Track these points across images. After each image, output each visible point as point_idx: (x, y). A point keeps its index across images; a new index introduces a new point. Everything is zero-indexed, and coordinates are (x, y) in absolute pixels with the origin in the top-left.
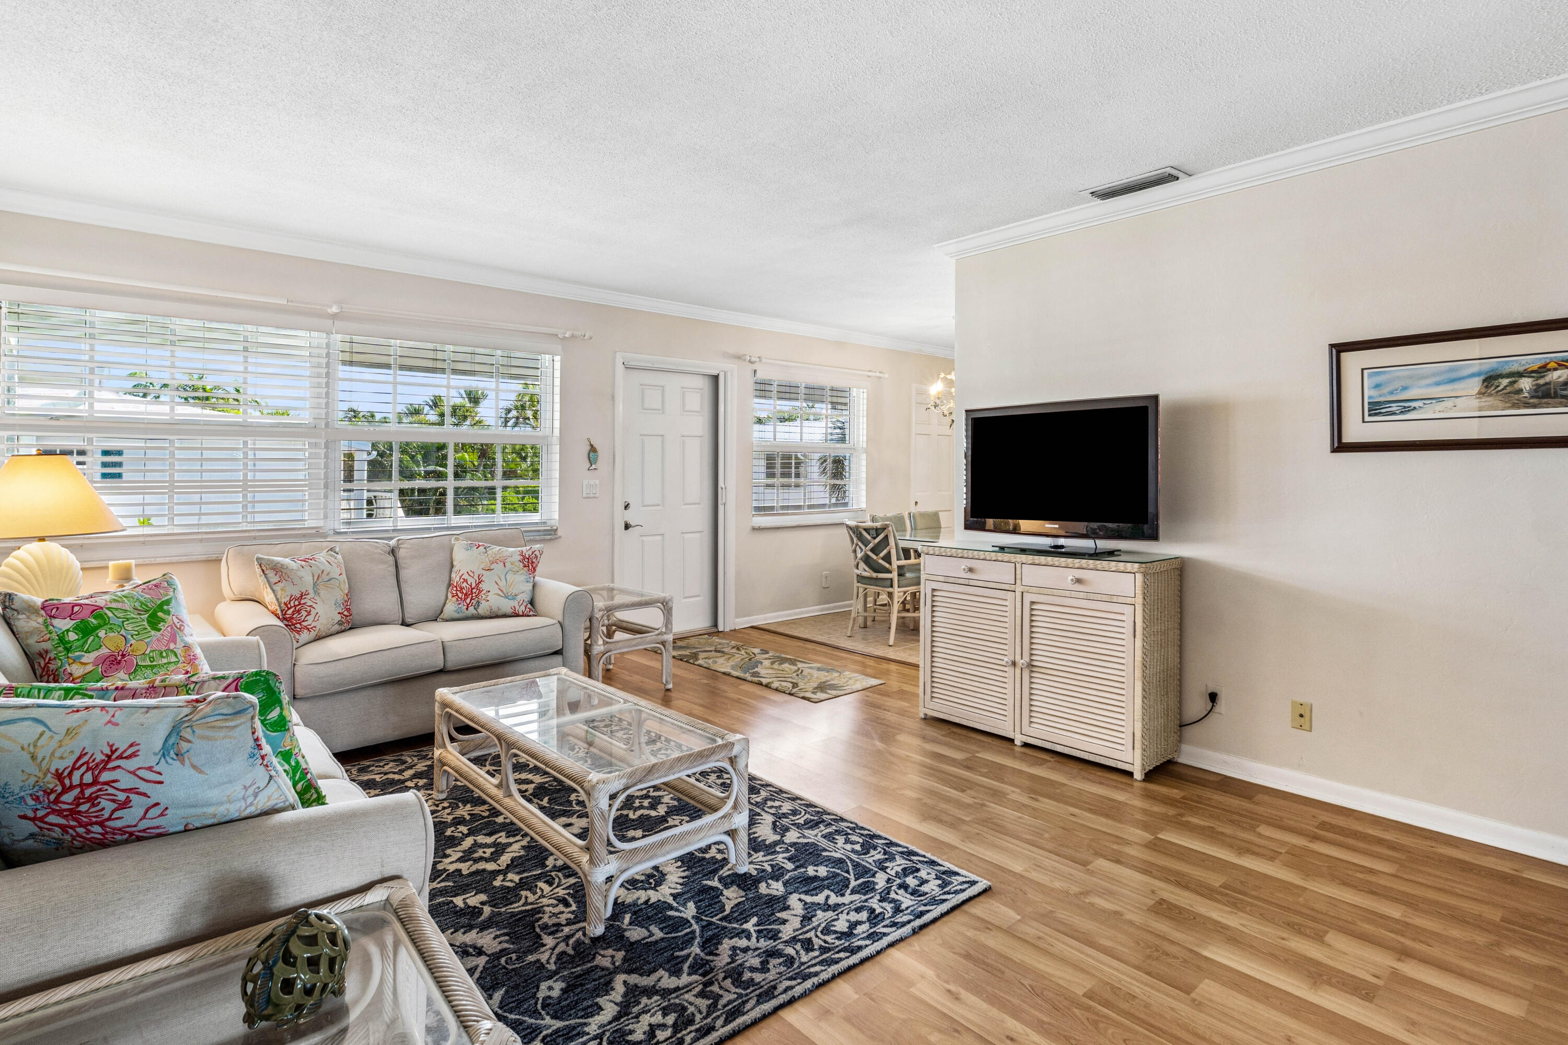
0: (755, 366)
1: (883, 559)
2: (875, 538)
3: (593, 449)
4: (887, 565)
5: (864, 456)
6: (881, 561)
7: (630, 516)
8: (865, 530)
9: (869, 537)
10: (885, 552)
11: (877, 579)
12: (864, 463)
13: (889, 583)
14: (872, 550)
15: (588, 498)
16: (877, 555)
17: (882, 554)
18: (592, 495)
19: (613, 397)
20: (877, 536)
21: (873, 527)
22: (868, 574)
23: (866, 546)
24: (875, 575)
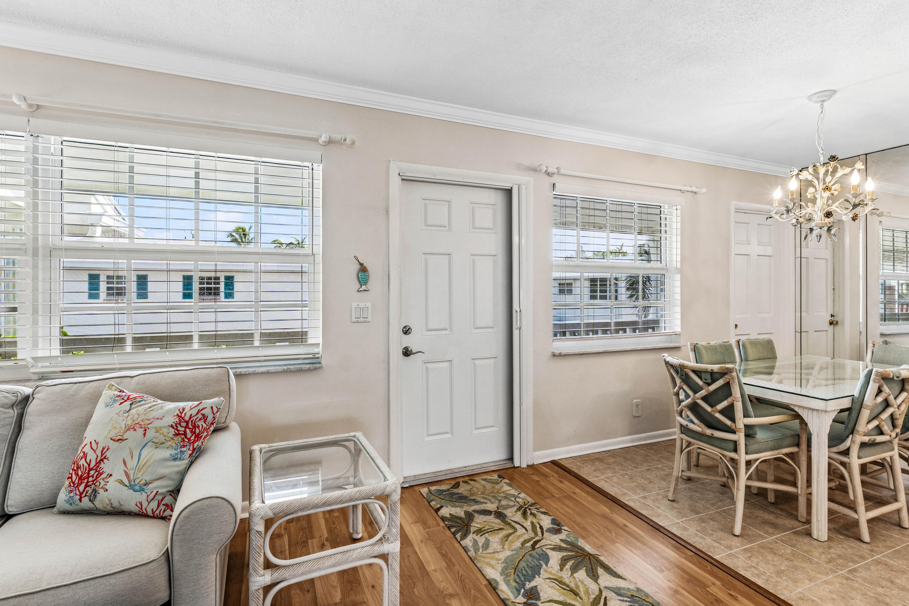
0: (555, 179)
1: (721, 412)
2: (709, 384)
3: (363, 269)
4: (728, 422)
5: (678, 277)
6: (718, 415)
7: (408, 341)
8: (694, 371)
9: (700, 383)
10: (725, 404)
11: (712, 437)
12: (678, 284)
13: (731, 446)
14: (704, 399)
15: (358, 322)
16: (712, 406)
17: (720, 407)
18: (361, 320)
19: (387, 211)
20: (714, 381)
21: (707, 369)
22: (699, 429)
23: (695, 392)
24: (709, 432)
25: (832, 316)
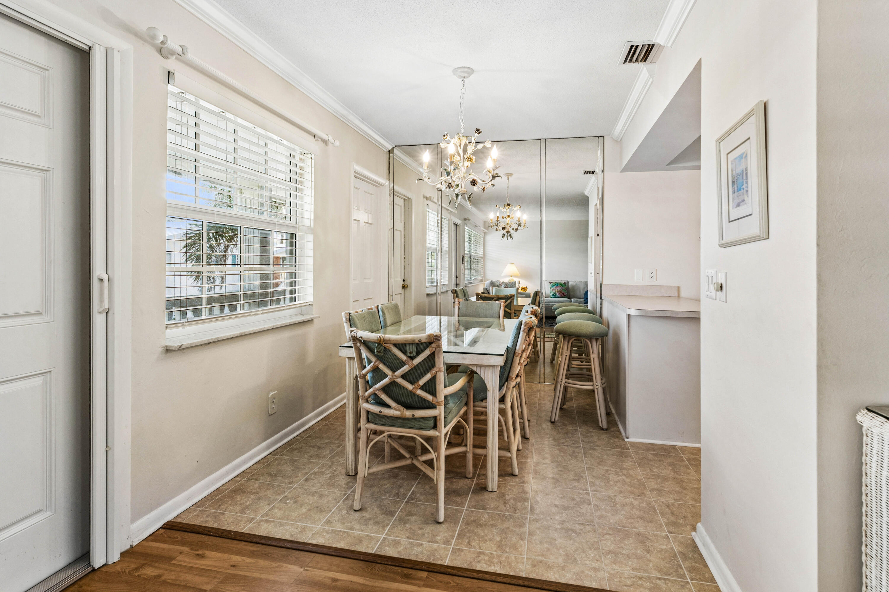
1: (423, 388)
2: (412, 358)
4: (430, 398)
6: (420, 392)
8: (396, 345)
9: (403, 357)
10: (428, 376)
11: (414, 419)
12: (311, 245)
13: (432, 422)
14: (403, 377)
16: (412, 383)
17: (422, 382)
20: (419, 353)
21: (414, 341)
22: (397, 413)
23: (394, 370)
24: (409, 413)
25: (404, 281)
